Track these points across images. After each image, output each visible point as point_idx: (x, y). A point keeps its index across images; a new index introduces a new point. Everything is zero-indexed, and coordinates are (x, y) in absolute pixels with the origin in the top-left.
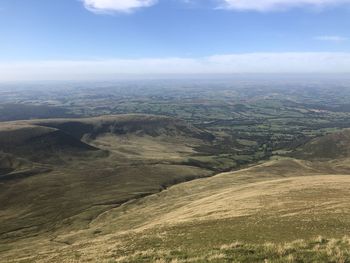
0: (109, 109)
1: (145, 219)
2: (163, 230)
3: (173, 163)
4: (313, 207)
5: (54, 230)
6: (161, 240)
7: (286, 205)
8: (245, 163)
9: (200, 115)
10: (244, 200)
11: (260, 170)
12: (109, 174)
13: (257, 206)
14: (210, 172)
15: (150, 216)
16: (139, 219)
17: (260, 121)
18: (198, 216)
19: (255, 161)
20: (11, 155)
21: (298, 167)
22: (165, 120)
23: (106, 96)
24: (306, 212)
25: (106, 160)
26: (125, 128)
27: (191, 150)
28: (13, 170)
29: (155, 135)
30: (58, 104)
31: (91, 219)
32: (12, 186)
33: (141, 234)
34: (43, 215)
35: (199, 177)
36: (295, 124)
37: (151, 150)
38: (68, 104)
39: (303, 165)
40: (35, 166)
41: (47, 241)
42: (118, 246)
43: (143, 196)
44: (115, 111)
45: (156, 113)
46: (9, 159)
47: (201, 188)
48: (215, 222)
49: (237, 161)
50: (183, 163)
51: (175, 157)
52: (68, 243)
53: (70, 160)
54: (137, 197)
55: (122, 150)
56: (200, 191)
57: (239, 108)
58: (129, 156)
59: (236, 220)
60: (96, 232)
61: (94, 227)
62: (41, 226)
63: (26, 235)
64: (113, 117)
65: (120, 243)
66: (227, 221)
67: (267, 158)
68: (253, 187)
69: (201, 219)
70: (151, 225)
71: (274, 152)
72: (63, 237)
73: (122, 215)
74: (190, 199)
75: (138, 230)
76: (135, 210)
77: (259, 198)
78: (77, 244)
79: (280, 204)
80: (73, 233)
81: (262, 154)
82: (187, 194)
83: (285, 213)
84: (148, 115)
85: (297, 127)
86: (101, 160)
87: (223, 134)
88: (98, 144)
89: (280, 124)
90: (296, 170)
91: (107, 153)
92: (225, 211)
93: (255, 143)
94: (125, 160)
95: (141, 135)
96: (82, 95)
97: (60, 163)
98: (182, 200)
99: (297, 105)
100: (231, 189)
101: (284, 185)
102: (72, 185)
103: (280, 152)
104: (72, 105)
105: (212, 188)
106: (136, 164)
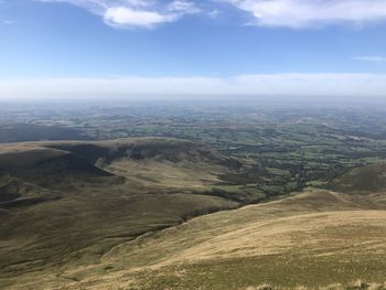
0: (126, 131)
1: (161, 254)
2: (182, 267)
3: (195, 192)
4: (352, 246)
5: (61, 264)
6: (179, 278)
7: (321, 243)
8: (275, 195)
9: (226, 140)
10: (273, 236)
11: (291, 203)
12: (125, 202)
13: (288, 243)
14: (236, 204)
15: (168, 251)
16: (156, 255)
17: (293, 148)
18: (222, 253)
19: (287, 192)
20: (17, 179)
21: (335, 200)
22: (187, 144)
23: (123, 117)
24: (343, 252)
25: (121, 187)
26: (143, 153)
27: (215, 179)
28: (19, 196)
29: (175, 160)
30: (71, 125)
31: (102, 253)
32: (18, 213)
33: (157, 271)
34: (50, 247)
35: (224, 209)
36: (331, 152)
37: (171, 177)
38: (81, 125)
39: (340, 198)
40: (44, 192)
41: (53, 276)
42: (132, 284)
43: (161, 228)
44: (133, 133)
45: (177, 137)
46: (16, 184)
47: (226, 221)
48: (240, 261)
49: (266, 192)
50: (206, 193)
51: (198, 186)
52: (75, 280)
53: (83, 186)
54: (155, 230)
55: (139, 176)
56: (225, 225)
57: (270, 133)
58: (147, 184)
59: (264, 259)
60: (107, 268)
61: (105, 261)
62: (47, 259)
63: (31, 269)
64: (131, 140)
65: (133, 281)
66: (254, 260)
67: (299, 189)
68: (283, 222)
69: (225, 256)
70: (169, 262)
71: (308, 183)
72: (71, 272)
73: (137, 250)
74: (213, 234)
75: (154, 267)
76: (151, 244)
77: (291, 234)
78: (86, 280)
79: (314, 241)
80: (82, 268)
81: (294, 185)
82: (210, 228)
83: (320, 252)
84: (168, 139)
85: (334, 156)
86: (116, 187)
87: (251, 161)
88: (113, 169)
89: (314, 151)
90: (332, 204)
91: (123, 179)
92: (253, 248)
93: (287, 172)
94: (142, 188)
95: (159, 160)
96: (97, 115)
97: (71, 189)
98: (204, 234)
99: (334, 131)
100: (259, 224)
101: (319, 221)
102: (83, 215)
103: (314, 183)
104: (87, 126)
105: (238, 221)
106: (154, 192)
